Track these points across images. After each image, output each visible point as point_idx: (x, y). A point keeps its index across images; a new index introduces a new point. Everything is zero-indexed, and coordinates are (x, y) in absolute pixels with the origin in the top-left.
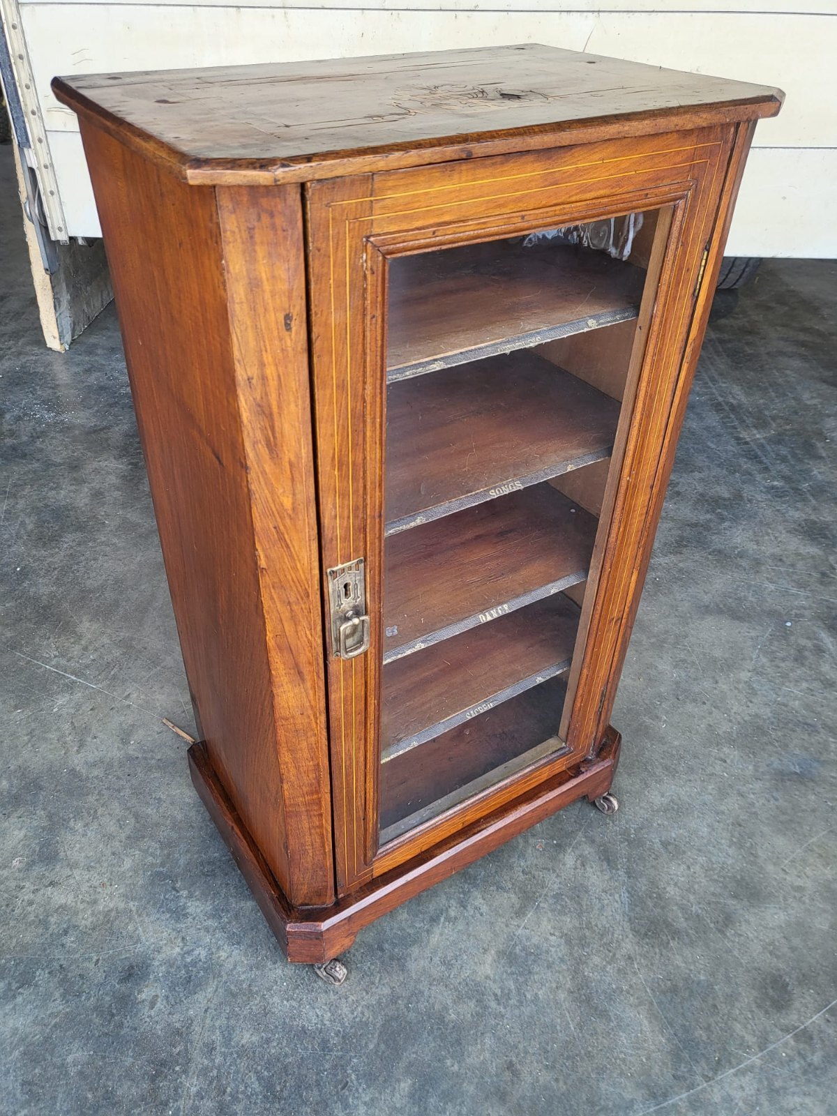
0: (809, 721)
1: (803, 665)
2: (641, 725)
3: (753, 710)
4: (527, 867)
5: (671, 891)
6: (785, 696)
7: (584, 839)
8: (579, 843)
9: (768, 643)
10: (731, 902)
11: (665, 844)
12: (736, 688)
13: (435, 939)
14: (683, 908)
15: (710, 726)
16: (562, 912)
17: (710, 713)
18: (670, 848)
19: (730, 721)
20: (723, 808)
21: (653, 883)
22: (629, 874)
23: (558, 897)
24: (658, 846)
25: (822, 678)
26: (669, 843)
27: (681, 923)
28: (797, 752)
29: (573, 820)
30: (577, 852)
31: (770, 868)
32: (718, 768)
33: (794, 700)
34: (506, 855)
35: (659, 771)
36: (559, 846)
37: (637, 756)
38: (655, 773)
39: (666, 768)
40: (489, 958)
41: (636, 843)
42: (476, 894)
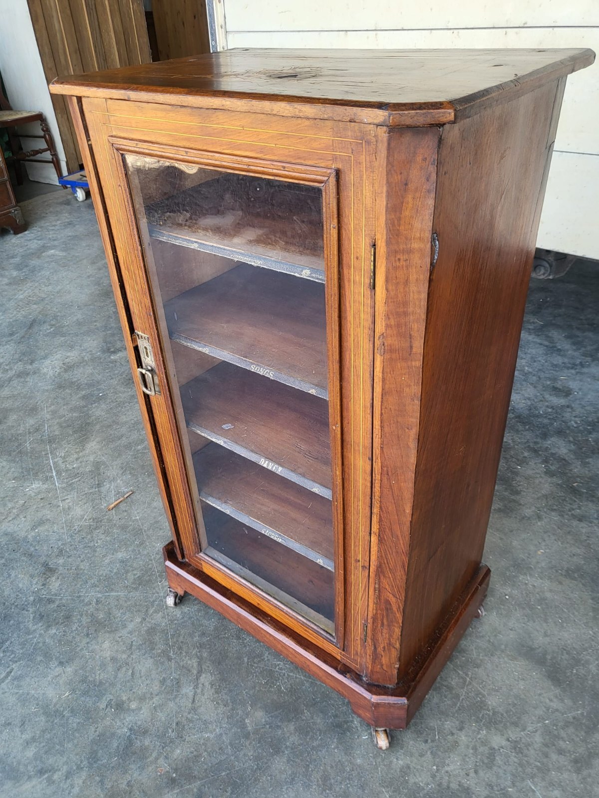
1: (578, 771)
2: (346, 722)
3: (470, 782)
4: (135, 781)
7: (195, 790)
8: (188, 791)
9: (561, 724)
12: (475, 748)
13: (27, 786)
15: (409, 767)
17: (421, 755)
19: (433, 776)
29: (205, 767)
30: (180, 797)
34: (133, 759)
35: (316, 776)
37: (313, 748)
38: (310, 776)
39: (325, 778)
42: (84, 774)
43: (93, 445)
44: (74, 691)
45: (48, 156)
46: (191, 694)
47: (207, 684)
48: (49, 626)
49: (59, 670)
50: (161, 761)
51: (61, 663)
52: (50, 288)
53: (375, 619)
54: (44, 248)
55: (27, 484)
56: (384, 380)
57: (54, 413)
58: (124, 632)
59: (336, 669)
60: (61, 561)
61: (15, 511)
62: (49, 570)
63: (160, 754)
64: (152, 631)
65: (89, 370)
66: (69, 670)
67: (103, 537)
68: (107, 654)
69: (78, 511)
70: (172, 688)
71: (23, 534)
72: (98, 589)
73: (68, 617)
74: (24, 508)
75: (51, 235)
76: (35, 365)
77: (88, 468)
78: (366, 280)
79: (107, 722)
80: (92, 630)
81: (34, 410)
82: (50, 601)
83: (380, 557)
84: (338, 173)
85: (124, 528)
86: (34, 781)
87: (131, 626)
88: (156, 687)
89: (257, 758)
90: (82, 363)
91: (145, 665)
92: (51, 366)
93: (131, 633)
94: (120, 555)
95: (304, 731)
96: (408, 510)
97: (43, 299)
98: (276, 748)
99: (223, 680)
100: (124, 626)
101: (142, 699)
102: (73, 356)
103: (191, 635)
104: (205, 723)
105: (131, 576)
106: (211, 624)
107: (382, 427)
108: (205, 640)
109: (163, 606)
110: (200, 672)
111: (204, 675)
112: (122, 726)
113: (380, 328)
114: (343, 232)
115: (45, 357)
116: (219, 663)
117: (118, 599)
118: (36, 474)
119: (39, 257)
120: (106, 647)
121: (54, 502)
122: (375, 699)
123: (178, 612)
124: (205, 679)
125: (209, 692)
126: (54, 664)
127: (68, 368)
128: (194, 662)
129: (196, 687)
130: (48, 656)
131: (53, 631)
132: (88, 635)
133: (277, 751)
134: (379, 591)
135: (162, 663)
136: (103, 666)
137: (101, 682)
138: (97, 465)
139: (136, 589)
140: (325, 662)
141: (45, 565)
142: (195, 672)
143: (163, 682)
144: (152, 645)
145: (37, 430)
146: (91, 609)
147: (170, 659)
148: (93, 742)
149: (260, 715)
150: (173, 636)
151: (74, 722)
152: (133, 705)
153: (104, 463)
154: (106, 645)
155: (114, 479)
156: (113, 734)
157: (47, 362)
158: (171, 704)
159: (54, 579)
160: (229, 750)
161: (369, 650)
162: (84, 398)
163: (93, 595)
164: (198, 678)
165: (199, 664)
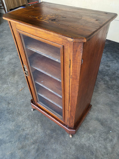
0: (94, 152)
1: (105, 141)
3: (86, 143)
4: (27, 143)
6: (94, 144)
7: (38, 145)
8: (36, 145)
9: (102, 132)
11: (47, 155)
12: (87, 137)
13: (7, 144)
15: (75, 140)
17: (77, 138)
18: (47, 156)
19: (79, 142)
20: (62, 156)
22: (38, 155)
23: (26, 151)
24: (46, 154)
25: (106, 146)
26: (48, 155)
28: (85, 156)
29: (39, 141)
30: (35, 146)
32: (68, 149)
33: (95, 146)
34: (26, 139)
35: (59, 142)
36: (34, 143)
37: (59, 137)
39: (61, 143)
40: (10, 152)
41: (43, 151)
42: (18, 142)
43: (16, 77)
44: (15, 127)
45: (2, 7)
46: (36, 127)
48: (9, 115)
49: (12, 123)
50: (31, 140)
51: (12, 122)
52: (5, 40)
53: (70, 118)
54: (3, 30)
55: (3, 85)
56: (72, 82)
57: (8, 70)
58: (24, 116)
59: (63, 124)
60: (11, 101)
61: (1, 91)
62: (9, 103)
63: (31, 138)
64: (29, 115)
65: (15, 60)
66: (14, 123)
67: (19, 96)
68: (21, 120)
69: (14, 91)
70: (33, 126)
71: (3, 96)
73: (13, 113)
74: (3, 90)
75: (5, 27)
76: (3, 59)
77: (16, 82)
78: (68, 66)
79: (21, 132)
80: (18, 115)
81: (4, 69)
82: (9, 109)
83: (71, 109)
84: (63, 46)
85: (23, 95)
86: (9, 144)
87: (25, 114)
88: (30, 126)
89: (48, 139)
90: (13, 58)
91: (28, 122)
92: (7, 59)
93: (25, 116)
94: (22, 100)
95: (57, 134)
96: (76, 103)
97: (4, 43)
98: (52, 137)
99: (42, 125)
100: (24, 114)
101: (27, 128)
102: (11, 57)
103: (36, 116)
104: (39, 133)
105: (25, 105)
106: (40, 114)
107: (71, 90)
108: (39, 117)
109: (31, 111)
112: (24, 134)
113: (71, 74)
114: (64, 57)
115: (5, 57)
116: (42, 122)
117: (22, 109)
118: (5, 83)
119: (2, 33)
120: (20, 118)
121: (9, 89)
122: (69, 130)
123: (34, 112)
124: (39, 125)
125: (40, 127)
126: (11, 122)
127: (10, 59)
128: (37, 122)
129: (37, 126)
130: (9, 120)
131: (10, 115)
133: (52, 138)
134: (71, 114)
135: (31, 122)
136: (20, 122)
137: (20, 125)
138: (17, 81)
139: (26, 107)
140: (61, 123)
141: (8, 102)
143: (31, 125)
144: (29, 118)
145: (5, 73)
146: (17, 111)
148: (19, 136)
149: (49, 131)
151: (15, 133)
152: (26, 130)
153: (18, 81)
154: (21, 118)
155: (21, 84)
156: (22, 135)
157: (6, 58)
158: (33, 129)
159: (10, 105)
160: (44, 138)
161: (69, 122)
162: (14, 66)
163: (18, 108)
164: (38, 125)
165: (38, 122)
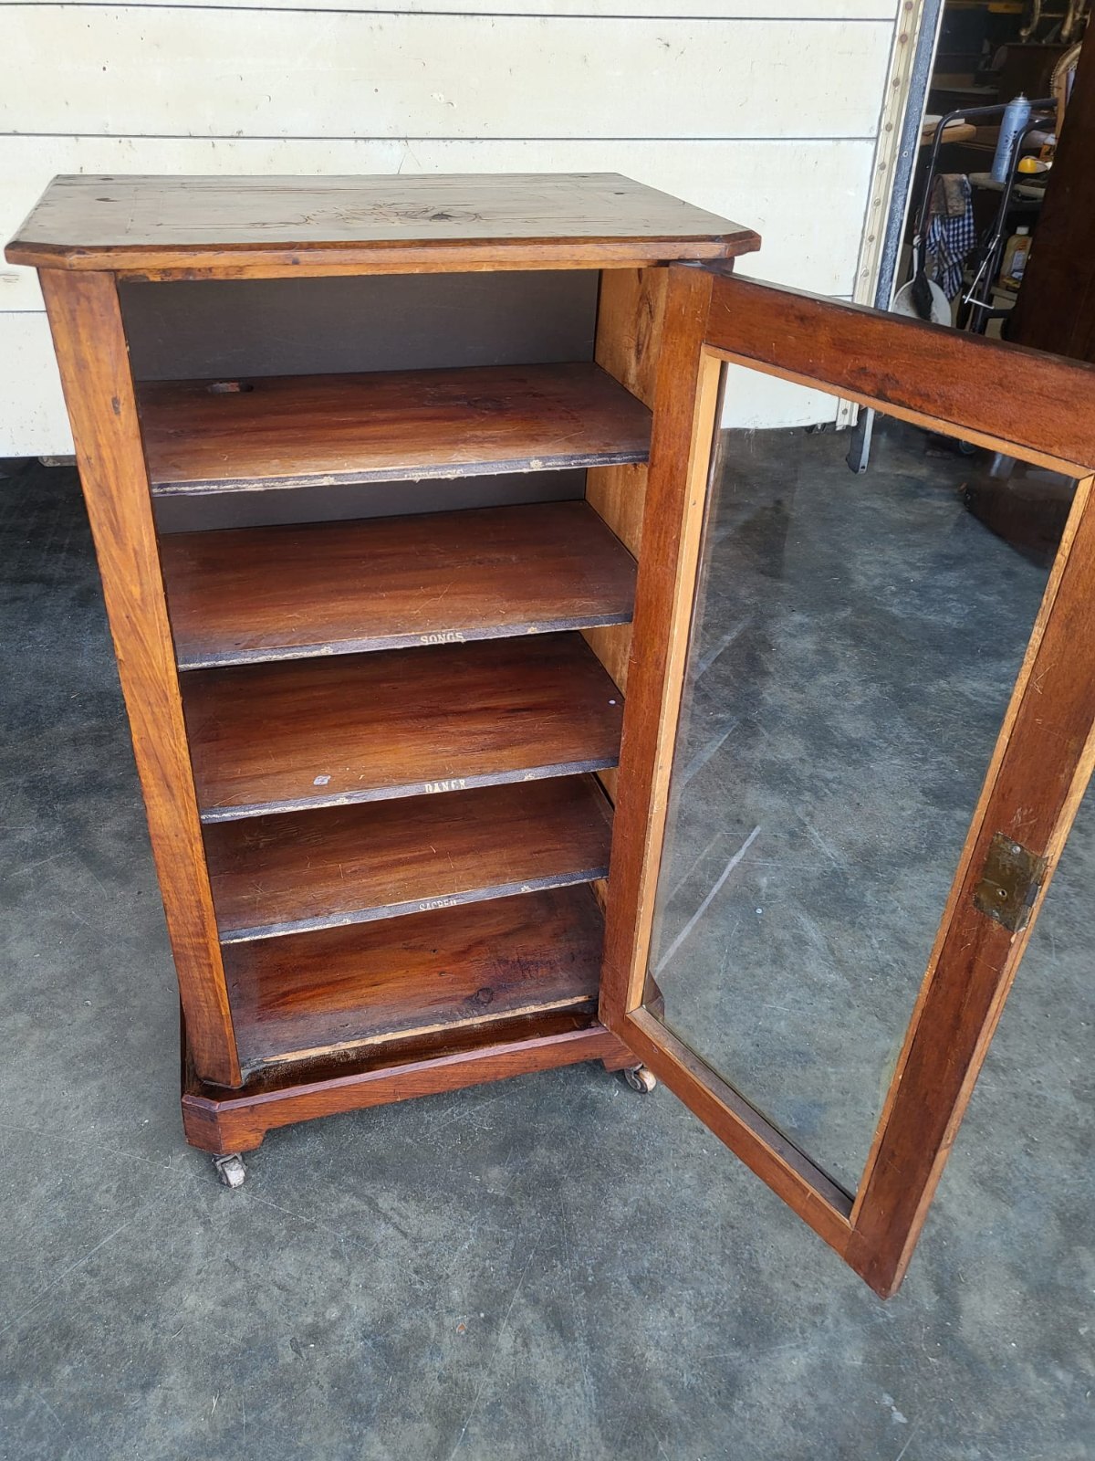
0: (801, 1048)
1: (783, 968)
2: (585, 1098)
4: (445, 1369)
5: (653, 1357)
6: (767, 1017)
7: (523, 1301)
8: (517, 1309)
9: (737, 943)
10: (734, 1354)
11: (636, 1282)
12: (705, 1018)
14: (671, 1383)
16: (502, 1436)
18: (644, 1286)
20: (707, 1205)
21: (626, 1350)
22: (591, 1343)
23: (493, 1409)
24: (626, 1286)
25: (809, 982)
26: (642, 1279)
27: (672, 1408)
28: (792, 1096)
29: (504, 1272)
30: (516, 1325)
31: (778, 1285)
32: (694, 1143)
33: (779, 1020)
34: (412, 1356)
35: (617, 1166)
36: (488, 1320)
37: (584, 1146)
38: (611, 1170)
39: (627, 1158)
41: (596, 1289)
42: (372, 1436)
44: (219, 1390)
46: (391, 1231)
47: (396, 1204)
48: (49, 1372)
49: (155, 1397)
50: (448, 1321)
51: (146, 1387)
58: (197, 1263)
63: (438, 1318)
64: (238, 1224)
66: (172, 1378)
68: (209, 1306)
70: (363, 1247)
72: (66, 1259)
73: (66, 1334)
79: (322, 1363)
80: (137, 1307)
87: (198, 1247)
88: (336, 1269)
89: (545, 1209)
91: (287, 1263)
93: (208, 1254)
94: (40, 1191)
95: (557, 1141)
98: (551, 1182)
99: (410, 1182)
100: (187, 1256)
101: (334, 1297)
103: (303, 1179)
104: (447, 1238)
105: (104, 1199)
108: (329, 1167)
110: (371, 1202)
111: (380, 1202)
112: (350, 1344)
116: (382, 1172)
117: (123, 1239)
120: (193, 1302)
124: (385, 1202)
125: (411, 1209)
128: (348, 1201)
129: (387, 1219)
131: (65, 1371)
132: (139, 1319)
133: (557, 1184)
135: (308, 1240)
136: (222, 1323)
137: (248, 1341)
139: (137, 1204)
142: (365, 1207)
143: (337, 1254)
144: (264, 1237)
146: (94, 1289)
147: (312, 1227)
148: (334, 1400)
149: (494, 1172)
150: (278, 1202)
151: (275, 1411)
152: (333, 1313)
154: (191, 1300)
156: (351, 1365)
158: (382, 1263)
160: (508, 1233)
163: (68, 1273)
164: (377, 1210)
165: (359, 1195)
